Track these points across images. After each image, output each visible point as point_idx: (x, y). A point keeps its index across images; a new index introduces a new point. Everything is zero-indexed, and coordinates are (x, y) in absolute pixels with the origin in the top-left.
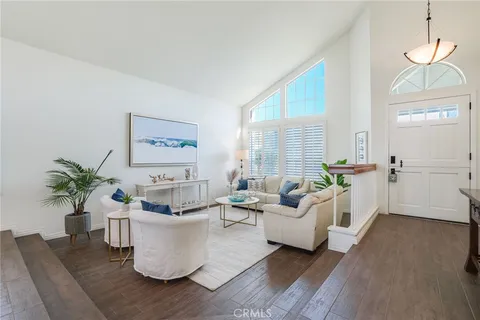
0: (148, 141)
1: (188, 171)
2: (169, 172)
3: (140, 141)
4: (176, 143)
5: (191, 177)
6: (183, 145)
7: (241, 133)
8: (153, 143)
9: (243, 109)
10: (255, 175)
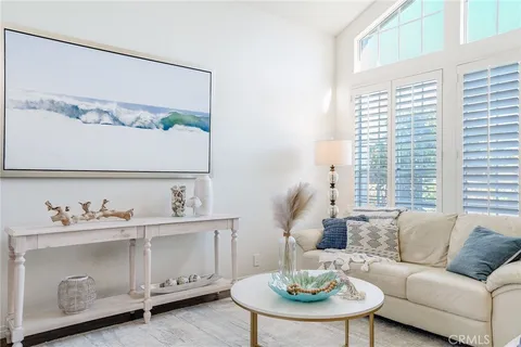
0: (55, 107)
1: (178, 194)
2: (119, 195)
3: (30, 106)
4: (147, 117)
5: (188, 211)
6: (167, 125)
7: (334, 102)
8: (75, 112)
9: (337, 40)
10: (368, 207)
